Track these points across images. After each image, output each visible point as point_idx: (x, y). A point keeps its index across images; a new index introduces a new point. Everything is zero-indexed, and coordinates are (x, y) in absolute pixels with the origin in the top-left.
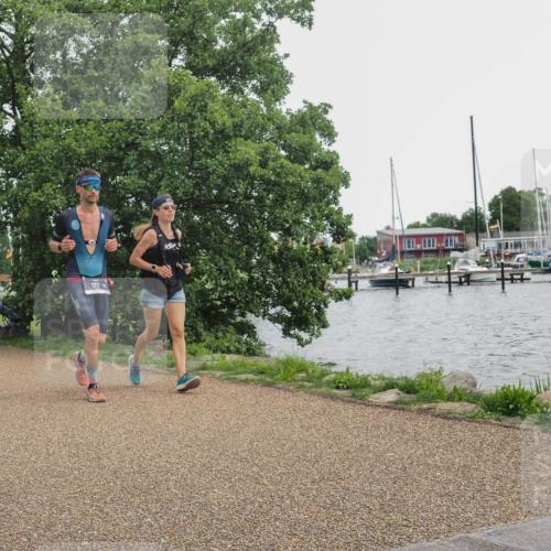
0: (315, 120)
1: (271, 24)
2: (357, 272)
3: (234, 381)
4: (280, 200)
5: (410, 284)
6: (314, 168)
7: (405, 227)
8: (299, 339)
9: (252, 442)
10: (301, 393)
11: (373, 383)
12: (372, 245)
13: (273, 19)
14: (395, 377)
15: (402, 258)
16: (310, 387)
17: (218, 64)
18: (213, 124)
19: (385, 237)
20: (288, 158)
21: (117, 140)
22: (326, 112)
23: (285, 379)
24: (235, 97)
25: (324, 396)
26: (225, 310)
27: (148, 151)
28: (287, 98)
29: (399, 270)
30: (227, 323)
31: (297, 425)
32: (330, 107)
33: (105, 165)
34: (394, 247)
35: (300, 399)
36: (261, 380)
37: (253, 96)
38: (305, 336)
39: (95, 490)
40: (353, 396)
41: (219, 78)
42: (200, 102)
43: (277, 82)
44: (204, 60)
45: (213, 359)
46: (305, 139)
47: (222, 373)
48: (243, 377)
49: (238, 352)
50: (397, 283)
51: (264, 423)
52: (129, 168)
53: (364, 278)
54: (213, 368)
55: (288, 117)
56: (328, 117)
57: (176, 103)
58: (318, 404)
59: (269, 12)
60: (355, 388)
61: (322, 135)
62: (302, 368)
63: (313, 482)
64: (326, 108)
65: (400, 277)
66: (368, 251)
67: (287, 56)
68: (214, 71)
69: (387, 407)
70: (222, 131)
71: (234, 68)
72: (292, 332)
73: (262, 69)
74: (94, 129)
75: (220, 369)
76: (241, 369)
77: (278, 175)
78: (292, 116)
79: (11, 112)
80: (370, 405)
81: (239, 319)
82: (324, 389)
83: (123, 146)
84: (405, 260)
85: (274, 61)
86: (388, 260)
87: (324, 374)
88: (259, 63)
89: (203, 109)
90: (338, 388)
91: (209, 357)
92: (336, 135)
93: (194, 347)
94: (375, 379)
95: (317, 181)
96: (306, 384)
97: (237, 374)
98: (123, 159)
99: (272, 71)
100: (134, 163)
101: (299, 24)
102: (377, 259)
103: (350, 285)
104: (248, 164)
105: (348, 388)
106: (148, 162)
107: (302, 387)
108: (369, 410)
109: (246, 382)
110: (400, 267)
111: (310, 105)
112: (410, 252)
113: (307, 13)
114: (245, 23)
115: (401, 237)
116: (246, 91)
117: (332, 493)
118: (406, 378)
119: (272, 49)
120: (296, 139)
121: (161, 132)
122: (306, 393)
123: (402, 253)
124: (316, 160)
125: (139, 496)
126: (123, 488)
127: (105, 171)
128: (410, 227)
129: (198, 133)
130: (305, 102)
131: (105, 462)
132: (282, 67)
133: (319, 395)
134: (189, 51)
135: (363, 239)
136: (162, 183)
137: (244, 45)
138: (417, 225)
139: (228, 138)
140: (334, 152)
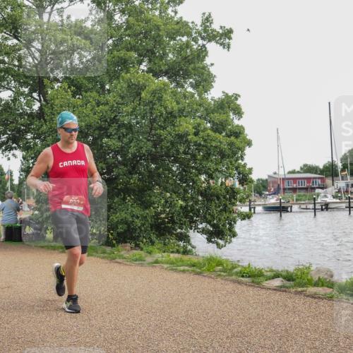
0: (229, 104)
1: (204, 46)
2: (255, 201)
3: (176, 270)
4: (207, 157)
5: (289, 209)
6: (229, 136)
7: (286, 173)
8: (218, 244)
9: (188, 311)
10: (219, 279)
11: (265, 274)
12: (265, 184)
13: (205, 43)
14: (280, 270)
15: (284, 192)
16: (224, 276)
17: (169, 69)
18: (165, 108)
19: (273, 179)
20: (212, 129)
21: (105, 117)
22: (237, 99)
23: (209, 270)
24: (179, 90)
25: (234, 282)
26: (170, 225)
27: (124, 124)
28: (212, 90)
29: (282, 201)
30: (171, 234)
31: (217, 300)
32: (239, 96)
33: (97, 132)
34: (279, 185)
35: (219, 284)
36: (193, 271)
37: (190, 90)
38: (221, 242)
39: (87, 340)
40: (253, 282)
41: (169, 78)
42: (158, 94)
43: (205, 80)
44: (160, 66)
45: (162, 257)
46: (223, 117)
47: (168, 265)
48: (182, 268)
49: (178, 252)
50: (281, 209)
51: (195, 298)
52: (111, 135)
53: (259, 205)
54: (162, 262)
55: (213, 102)
56: (238, 102)
57: (143, 95)
58: (230, 287)
59: (203, 38)
60: (254, 277)
61: (234, 114)
62: (220, 263)
63: (228, 337)
64: (237, 96)
65: (282, 205)
66: (262, 188)
67: (212, 64)
68: (166, 73)
69: (275, 290)
70: (171, 113)
71: (178, 71)
72: (213, 240)
73: (196, 72)
74: (91, 110)
75: (167, 263)
76: (180, 263)
77: (205, 141)
78: (215, 101)
79: (38, 98)
80: (263, 288)
81: (179, 230)
82: (234, 277)
83: (109, 120)
84: (286, 194)
85: (204, 68)
86: (274, 194)
87: (234, 268)
88: (194, 69)
89: (160, 99)
90: (243, 276)
91: (160, 255)
92: (243, 113)
93: (150, 248)
94: (267, 271)
95: (231, 144)
96: (222, 273)
97: (178, 266)
98: (108, 129)
99: (203, 74)
100: (115, 132)
101: (222, 47)
102: (267, 193)
103: (250, 210)
104: (187, 134)
105: (249, 277)
106: (124, 131)
107: (220, 275)
108: (264, 291)
109: (184, 271)
110: (283, 198)
111: (227, 94)
112: (289, 189)
113: (227, 40)
114: (188, 45)
115: (283, 179)
116: (186, 86)
117: (240, 345)
118: (287, 271)
119: (203, 60)
120: (217, 117)
121: (132, 112)
122: (222, 279)
123: (284, 189)
124: (230, 131)
125: (115, 344)
126: (105, 339)
127: (97, 136)
128: (290, 173)
129: (156, 113)
130: (223, 92)
131: (93, 322)
132: (209, 72)
133: (230, 281)
134: (150, 61)
135: (259, 180)
136: (132, 144)
137: (186, 58)
138: (293, 172)
139: (175, 117)
140: (242, 126)
